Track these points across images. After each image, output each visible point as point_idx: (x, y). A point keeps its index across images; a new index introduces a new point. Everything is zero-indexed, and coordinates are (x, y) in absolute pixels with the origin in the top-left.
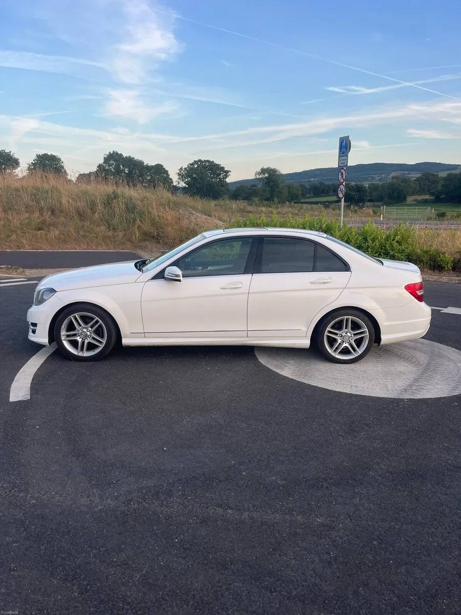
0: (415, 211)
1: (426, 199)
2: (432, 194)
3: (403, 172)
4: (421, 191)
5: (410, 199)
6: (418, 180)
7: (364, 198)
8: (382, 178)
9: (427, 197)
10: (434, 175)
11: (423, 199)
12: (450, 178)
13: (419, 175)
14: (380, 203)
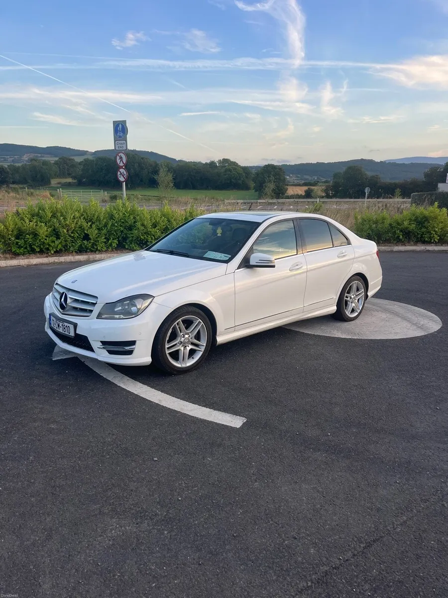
0: (90, 194)
1: (70, 183)
2: (74, 178)
3: (36, 155)
4: (62, 175)
5: (54, 182)
6: (56, 163)
7: (7, 180)
8: (15, 159)
9: (70, 180)
10: (70, 160)
11: (66, 182)
12: (86, 163)
13: (57, 159)
14: (25, 186)
